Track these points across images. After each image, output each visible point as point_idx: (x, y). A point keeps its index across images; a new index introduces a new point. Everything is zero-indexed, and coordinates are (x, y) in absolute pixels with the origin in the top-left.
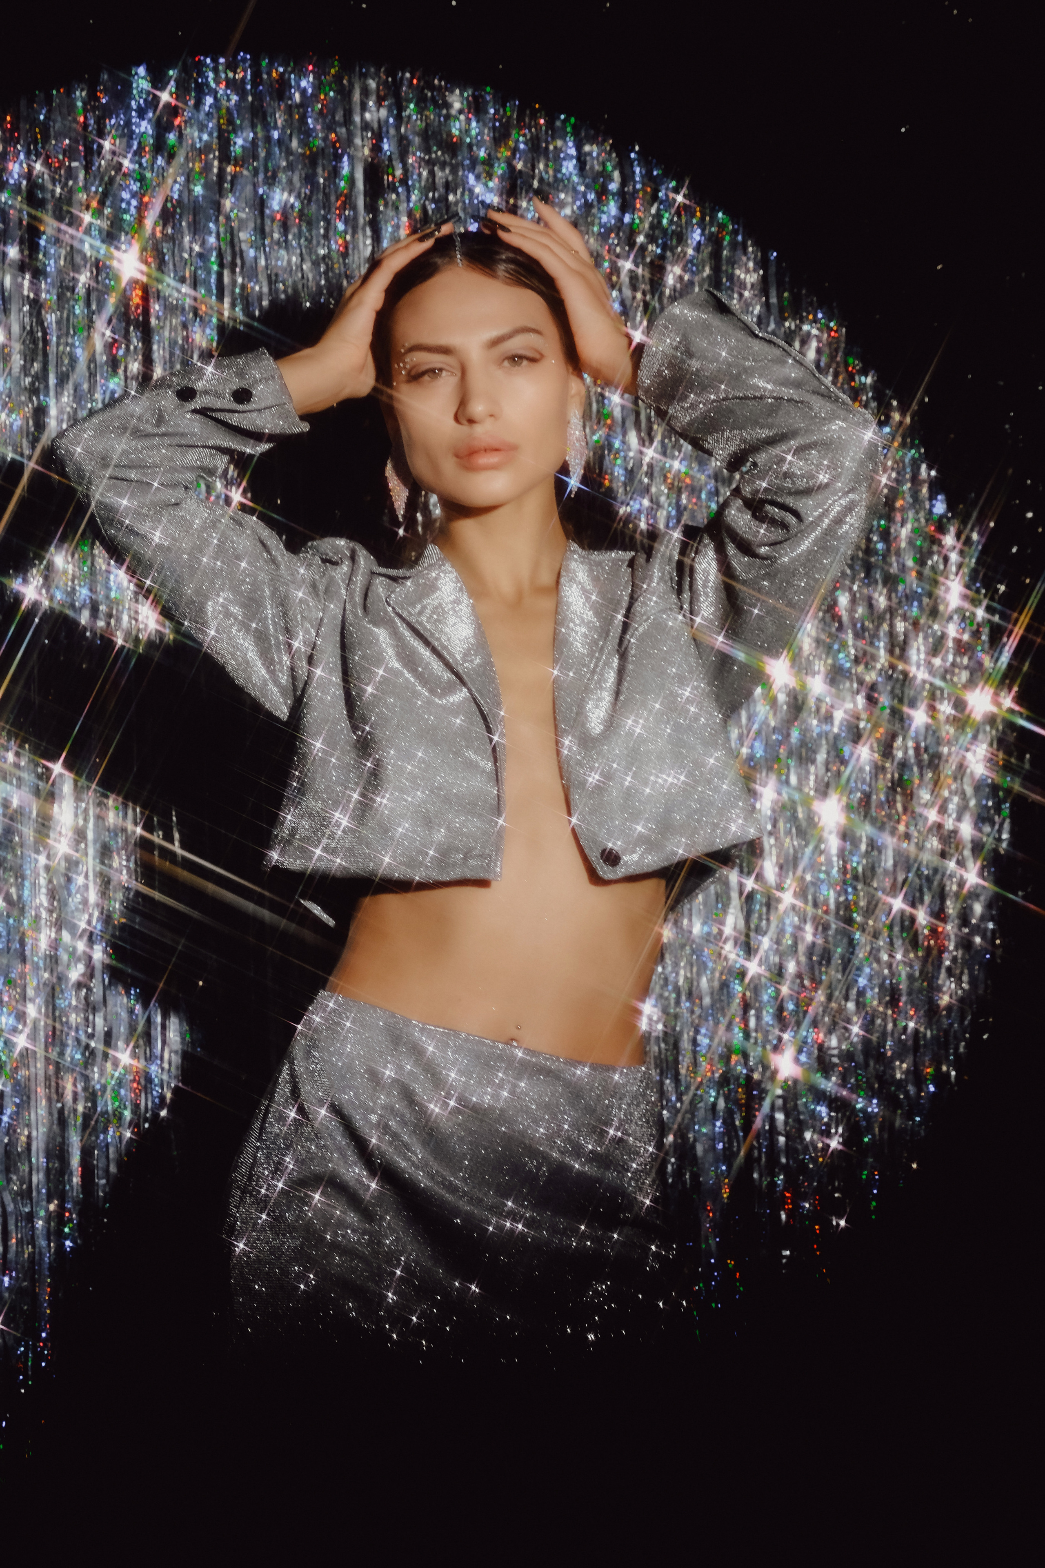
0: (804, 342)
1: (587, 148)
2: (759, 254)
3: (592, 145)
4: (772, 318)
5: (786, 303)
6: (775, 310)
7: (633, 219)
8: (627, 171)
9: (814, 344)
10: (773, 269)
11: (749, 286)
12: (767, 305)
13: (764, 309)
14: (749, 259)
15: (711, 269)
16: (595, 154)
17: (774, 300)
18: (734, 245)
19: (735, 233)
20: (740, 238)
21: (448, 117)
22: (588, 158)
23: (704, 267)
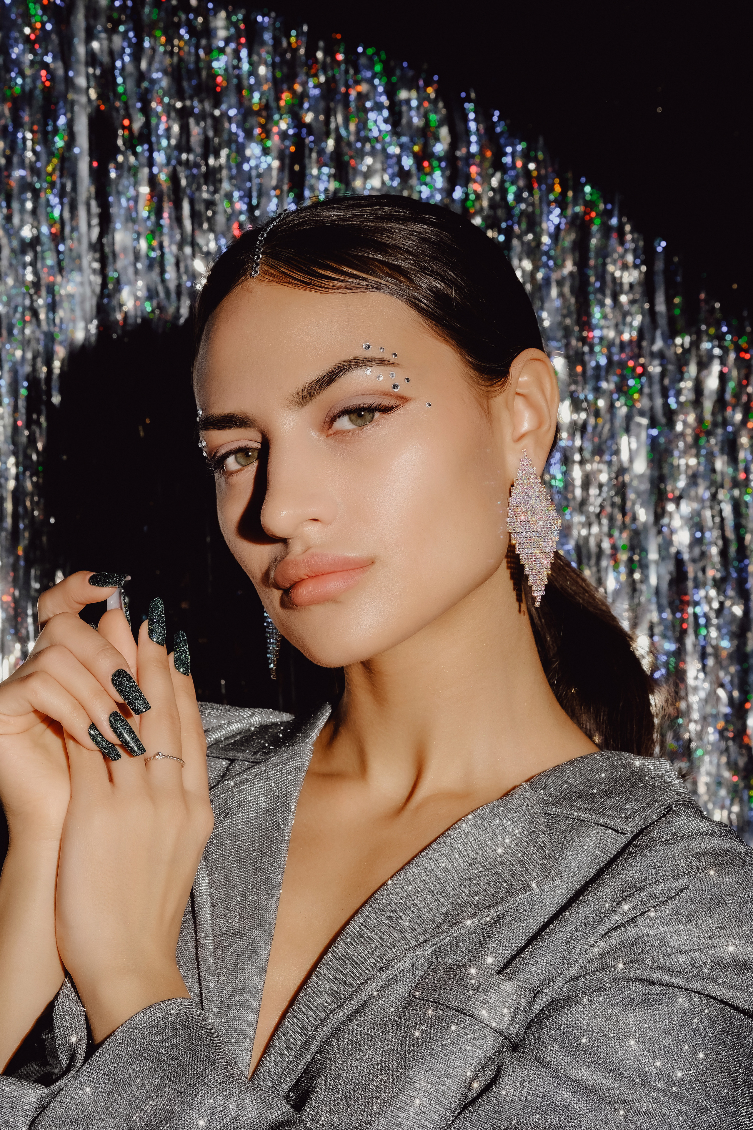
0: (703, 365)
1: (403, 95)
2: (641, 243)
3: (409, 89)
4: (658, 333)
5: (677, 312)
6: (662, 322)
7: (467, 195)
8: (460, 127)
9: (716, 368)
10: (660, 265)
11: (626, 287)
12: (652, 313)
13: (648, 319)
14: (626, 251)
15: (575, 264)
16: (414, 103)
17: (661, 307)
18: (606, 230)
19: (607, 214)
20: (614, 221)
21: (209, 50)
22: (404, 108)
23: (564, 261)
